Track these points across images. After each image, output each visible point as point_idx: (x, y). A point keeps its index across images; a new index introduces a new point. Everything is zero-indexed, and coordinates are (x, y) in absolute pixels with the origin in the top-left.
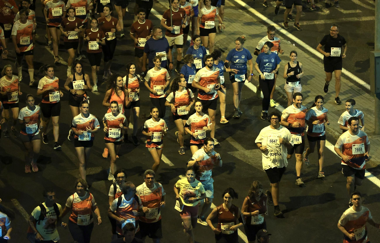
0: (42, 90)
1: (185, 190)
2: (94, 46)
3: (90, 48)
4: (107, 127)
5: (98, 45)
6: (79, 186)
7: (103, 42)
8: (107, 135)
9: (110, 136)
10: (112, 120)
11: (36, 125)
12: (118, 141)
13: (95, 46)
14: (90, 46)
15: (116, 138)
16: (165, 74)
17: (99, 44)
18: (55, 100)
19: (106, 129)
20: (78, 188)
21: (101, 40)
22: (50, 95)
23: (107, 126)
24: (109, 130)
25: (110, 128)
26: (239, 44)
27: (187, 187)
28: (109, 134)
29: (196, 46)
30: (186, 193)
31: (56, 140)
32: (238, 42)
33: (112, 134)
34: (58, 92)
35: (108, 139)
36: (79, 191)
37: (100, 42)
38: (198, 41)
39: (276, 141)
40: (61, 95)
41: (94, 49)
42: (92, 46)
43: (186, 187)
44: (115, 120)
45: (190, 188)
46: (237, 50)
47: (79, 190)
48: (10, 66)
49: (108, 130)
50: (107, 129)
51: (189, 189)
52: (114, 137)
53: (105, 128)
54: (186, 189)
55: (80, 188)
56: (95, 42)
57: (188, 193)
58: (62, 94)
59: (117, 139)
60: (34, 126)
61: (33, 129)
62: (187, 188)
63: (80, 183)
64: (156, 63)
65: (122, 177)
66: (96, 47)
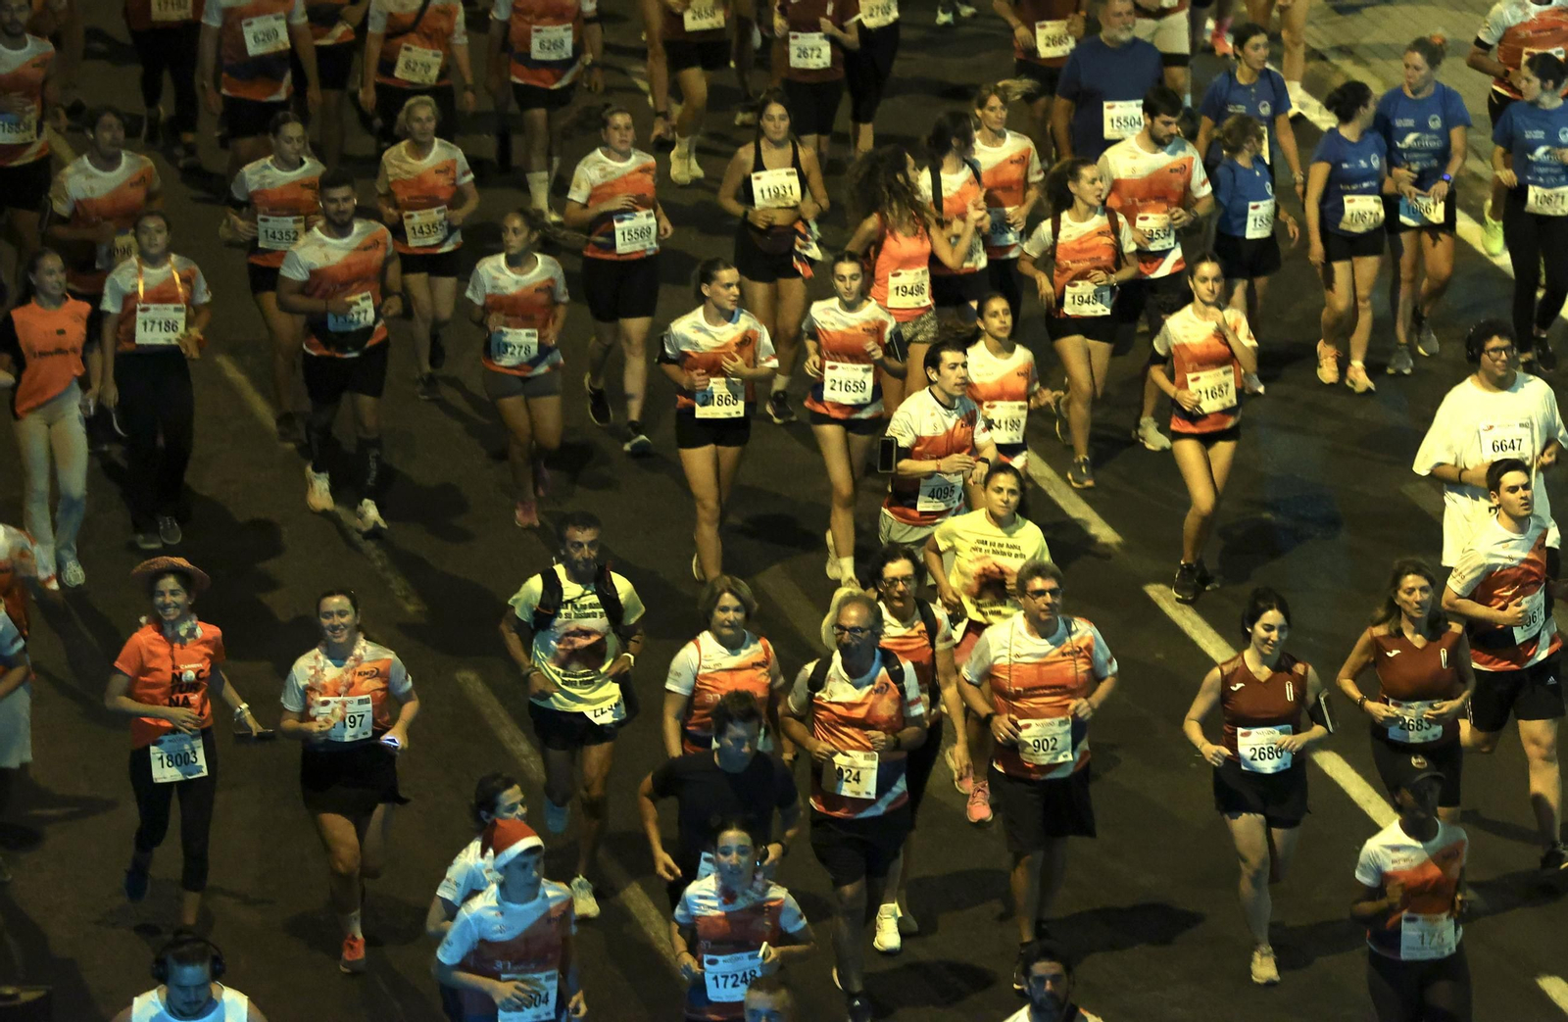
0: (585, 206)
1: (978, 559)
2: (809, 52)
3: (795, 61)
4: (817, 358)
5: (827, 51)
6: (725, 609)
7: (852, 38)
8: (817, 387)
9: (828, 394)
10: (841, 327)
11: (533, 335)
12: (864, 415)
13: (816, 53)
14: (793, 52)
15: (853, 403)
16: (1023, 160)
17: (834, 41)
18: (638, 247)
19: (814, 363)
20: (720, 616)
21: (843, 29)
22: (617, 225)
23: (818, 352)
24: (827, 370)
25: (828, 363)
26: (1417, 68)
27: (988, 547)
28: (827, 385)
29: (1245, 68)
30: (984, 569)
31: (634, 411)
32: (1417, 58)
33: (837, 386)
34: (648, 216)
35: (820, 409)
36: (727, 627)
37: (838, 33)
38: (1256, 47)
39: (1516, 444)
40: (662, 232)
41: (812, 66)
42: (803, 53)
43: (984, 547)
44: (851, 327)
45: (999, 549)
46: (1409, 94)
47: (727, 623)
48: (427, 103)
49: (822, 369)
50: (818, 365)
51: (994, 552)
52: (848, 398)
53: (810, 361)
54: (983, 554)
55: (731, 615)
56: (817, 35)
57: (992, 572)
58: (666, 230)
59: (859, 407)
60: (522, 339)
61: (517, 349)
62: (987, 551)
63: (727, 595)
64: (987, 112)
65: (904, 579)
66: (818, 57)
